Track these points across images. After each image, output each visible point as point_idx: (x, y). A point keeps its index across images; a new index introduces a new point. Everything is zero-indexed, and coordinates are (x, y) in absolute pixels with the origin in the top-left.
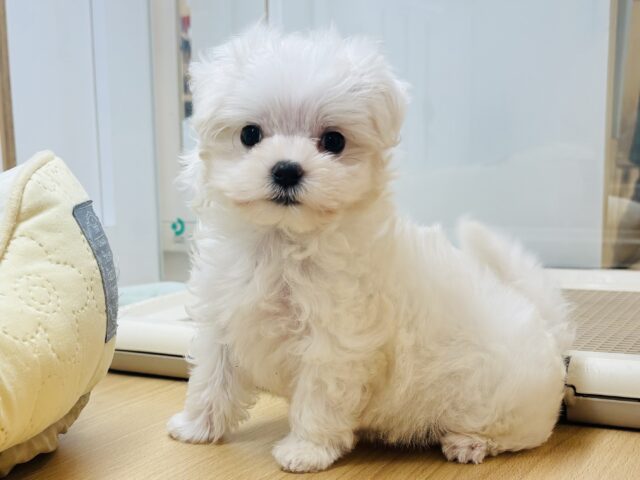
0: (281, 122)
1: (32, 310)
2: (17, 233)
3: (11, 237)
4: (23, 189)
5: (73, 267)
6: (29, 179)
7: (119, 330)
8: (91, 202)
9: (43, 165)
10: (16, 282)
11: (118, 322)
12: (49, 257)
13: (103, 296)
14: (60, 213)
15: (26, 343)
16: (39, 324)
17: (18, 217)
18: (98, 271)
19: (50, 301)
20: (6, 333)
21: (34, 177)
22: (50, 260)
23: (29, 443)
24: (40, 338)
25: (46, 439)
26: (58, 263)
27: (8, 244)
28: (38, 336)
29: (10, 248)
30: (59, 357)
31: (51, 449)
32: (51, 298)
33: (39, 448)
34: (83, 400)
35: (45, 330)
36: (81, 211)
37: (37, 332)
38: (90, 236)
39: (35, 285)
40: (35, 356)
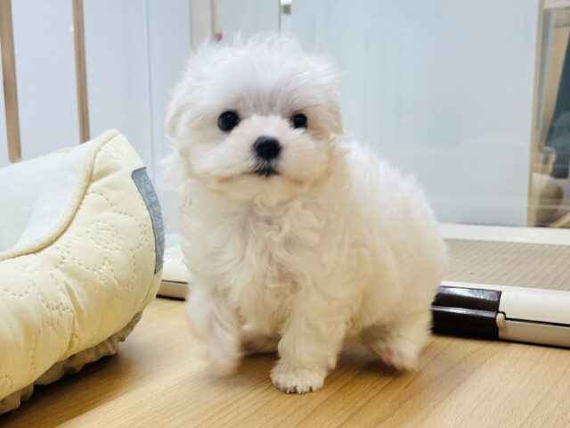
0: (255, 106)
1: (100, 247)
2: (90, 190)
3: (85, 193)
4: (95, 157)
5: (131, 216)
6: (99, 150)
7: (165, 265)
8: (145, 168)
9: (109, 140)
10: (88, 227)
11: (165, 259)
12: (114, 208)
13: (153, 238)
14: (123, 176)
15: (95, 272)
16: (105, 259)
17: (91, 178)
18: (150, 220)
19: (113, 242)
20: (80, 264)
21: (103, 148)
22: (114, 211)
23: (97, 348)
24: (105, 269)
25: (110, 346)
26: (120, 213)
27: (83, 198)
28: (104, 267)
29: (84, 201)
30: (120, 284)
31: (113, 352)
32: (114, 239)
33: (103, 352)
34: (137, 317)
35: (110, 263)
36: (138, 175)
37: (104, 264)
38: (144, 194)
39: (102, 229)
40: (102, 282)
